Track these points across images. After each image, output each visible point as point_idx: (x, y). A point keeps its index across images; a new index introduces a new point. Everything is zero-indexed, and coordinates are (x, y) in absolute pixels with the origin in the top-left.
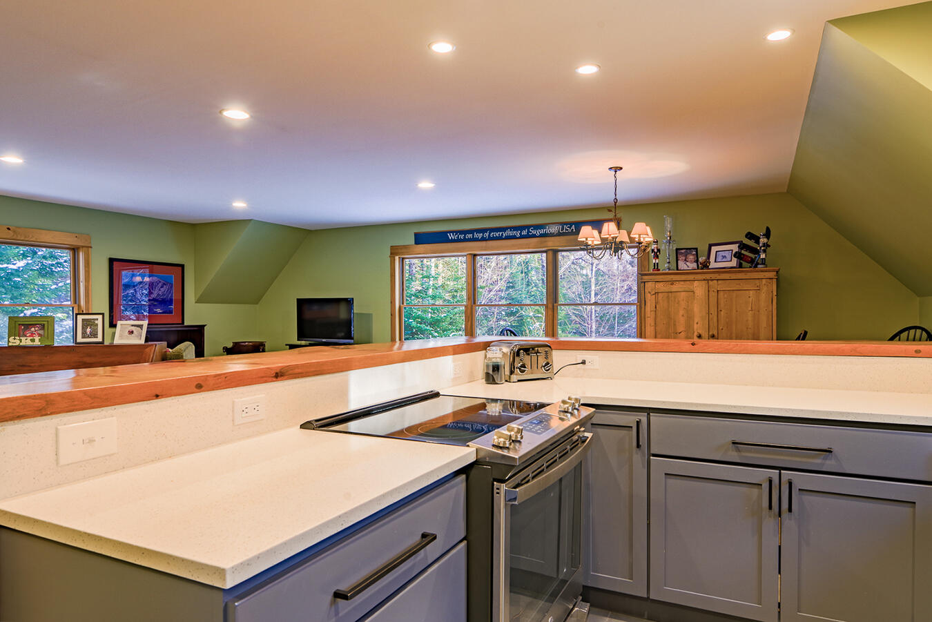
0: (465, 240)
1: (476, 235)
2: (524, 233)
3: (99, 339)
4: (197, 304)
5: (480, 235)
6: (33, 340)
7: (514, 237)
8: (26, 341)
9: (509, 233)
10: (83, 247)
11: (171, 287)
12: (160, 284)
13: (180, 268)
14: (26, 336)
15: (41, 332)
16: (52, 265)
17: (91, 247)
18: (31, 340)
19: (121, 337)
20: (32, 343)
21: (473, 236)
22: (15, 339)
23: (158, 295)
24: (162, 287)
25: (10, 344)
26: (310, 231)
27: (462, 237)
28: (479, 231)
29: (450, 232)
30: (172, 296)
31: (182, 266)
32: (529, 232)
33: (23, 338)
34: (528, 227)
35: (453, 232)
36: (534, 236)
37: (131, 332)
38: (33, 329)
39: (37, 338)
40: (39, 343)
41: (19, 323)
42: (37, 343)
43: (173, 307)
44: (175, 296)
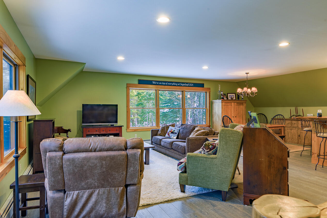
0: (159, 85)
1: (163, 83)
2: (179, 84)
5: (164, 84)
7: (175, 86)
9: (174, 84)
21: (162, 83)
27: (158, 83)
28: (164, 82)
29: (153, 81)
32: (180, 84)
34: (180, 83)
35: (155, 81)
36: (181, 86)
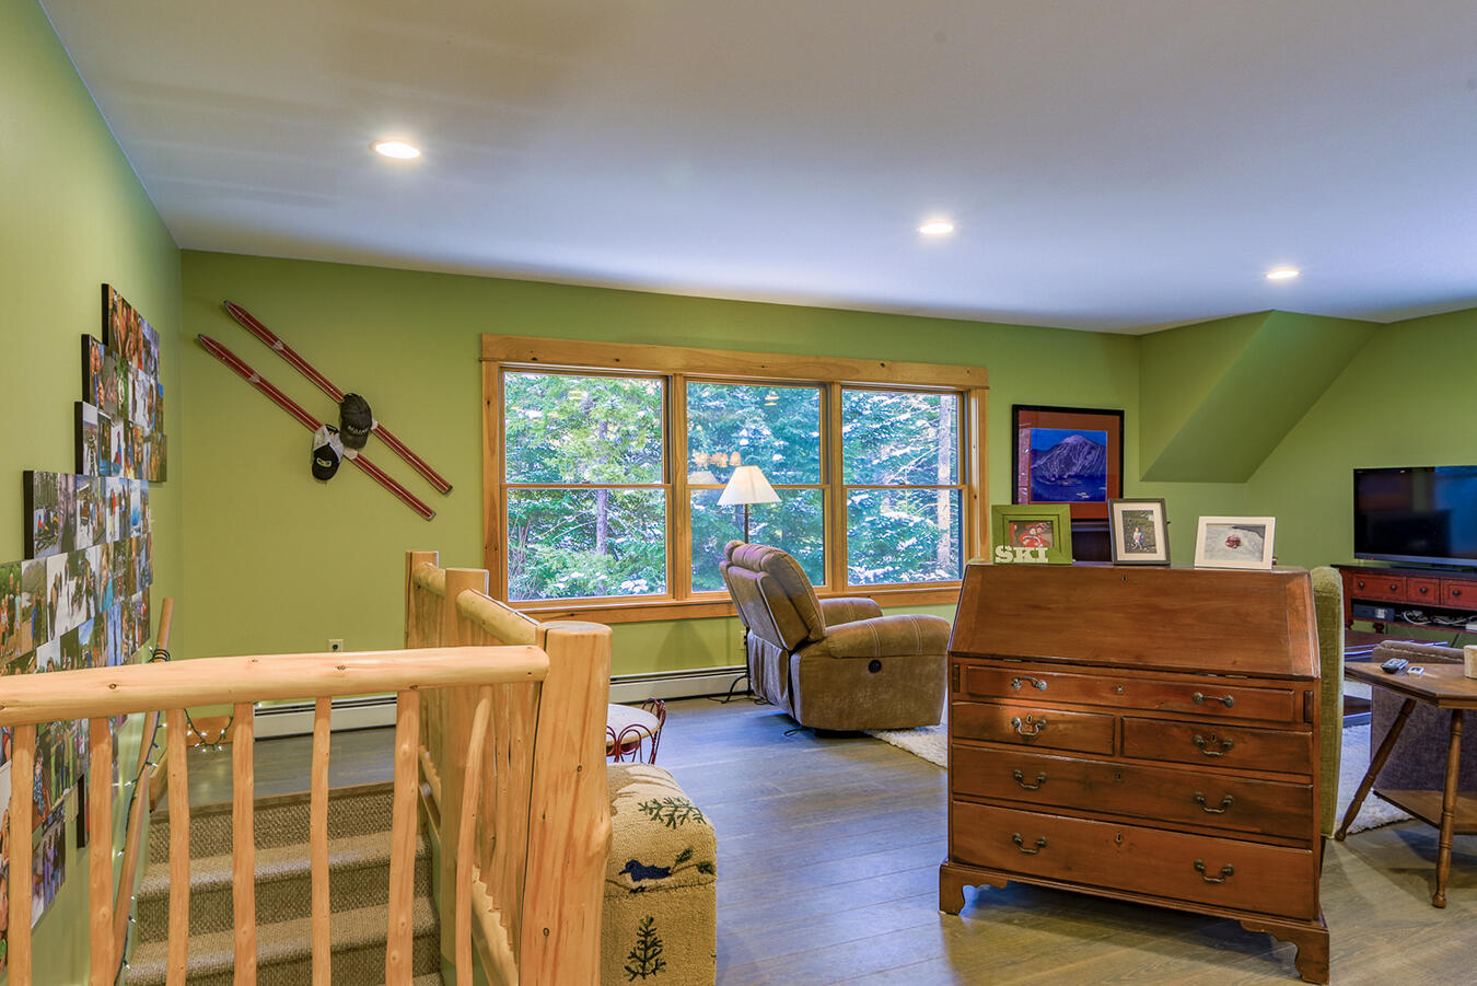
3: (1160, 556)
4: (1144, 484)
6: (1035, 554)
8: (1023, 556)
10: (976, 388)
11: (1104, 452)
12: (1087, 448)
13: (1118, 418)
14: (1023, 545)
15: (1047, 537)
16: (876, 430)
17: (988, 388)
18: (1031, 552)
19: (1210, 551)
20: (1033, 560)
22: (1004, 550)
23: (1084, 467)
24: (1089, 453)
25: (998, 560)
26: (1382, 326)
30: (1104, 470)
31: (1121, 414)
33: (1019, 550)
37: (1235, 543)
38: (1033, 531)
39: (1042, 551)
40: (1046, 561)
41: (1012, 518)
42: (1042, 559)
43: (1106, 489)
44: (1109, 469)
